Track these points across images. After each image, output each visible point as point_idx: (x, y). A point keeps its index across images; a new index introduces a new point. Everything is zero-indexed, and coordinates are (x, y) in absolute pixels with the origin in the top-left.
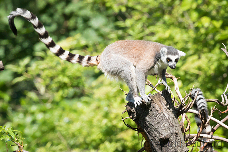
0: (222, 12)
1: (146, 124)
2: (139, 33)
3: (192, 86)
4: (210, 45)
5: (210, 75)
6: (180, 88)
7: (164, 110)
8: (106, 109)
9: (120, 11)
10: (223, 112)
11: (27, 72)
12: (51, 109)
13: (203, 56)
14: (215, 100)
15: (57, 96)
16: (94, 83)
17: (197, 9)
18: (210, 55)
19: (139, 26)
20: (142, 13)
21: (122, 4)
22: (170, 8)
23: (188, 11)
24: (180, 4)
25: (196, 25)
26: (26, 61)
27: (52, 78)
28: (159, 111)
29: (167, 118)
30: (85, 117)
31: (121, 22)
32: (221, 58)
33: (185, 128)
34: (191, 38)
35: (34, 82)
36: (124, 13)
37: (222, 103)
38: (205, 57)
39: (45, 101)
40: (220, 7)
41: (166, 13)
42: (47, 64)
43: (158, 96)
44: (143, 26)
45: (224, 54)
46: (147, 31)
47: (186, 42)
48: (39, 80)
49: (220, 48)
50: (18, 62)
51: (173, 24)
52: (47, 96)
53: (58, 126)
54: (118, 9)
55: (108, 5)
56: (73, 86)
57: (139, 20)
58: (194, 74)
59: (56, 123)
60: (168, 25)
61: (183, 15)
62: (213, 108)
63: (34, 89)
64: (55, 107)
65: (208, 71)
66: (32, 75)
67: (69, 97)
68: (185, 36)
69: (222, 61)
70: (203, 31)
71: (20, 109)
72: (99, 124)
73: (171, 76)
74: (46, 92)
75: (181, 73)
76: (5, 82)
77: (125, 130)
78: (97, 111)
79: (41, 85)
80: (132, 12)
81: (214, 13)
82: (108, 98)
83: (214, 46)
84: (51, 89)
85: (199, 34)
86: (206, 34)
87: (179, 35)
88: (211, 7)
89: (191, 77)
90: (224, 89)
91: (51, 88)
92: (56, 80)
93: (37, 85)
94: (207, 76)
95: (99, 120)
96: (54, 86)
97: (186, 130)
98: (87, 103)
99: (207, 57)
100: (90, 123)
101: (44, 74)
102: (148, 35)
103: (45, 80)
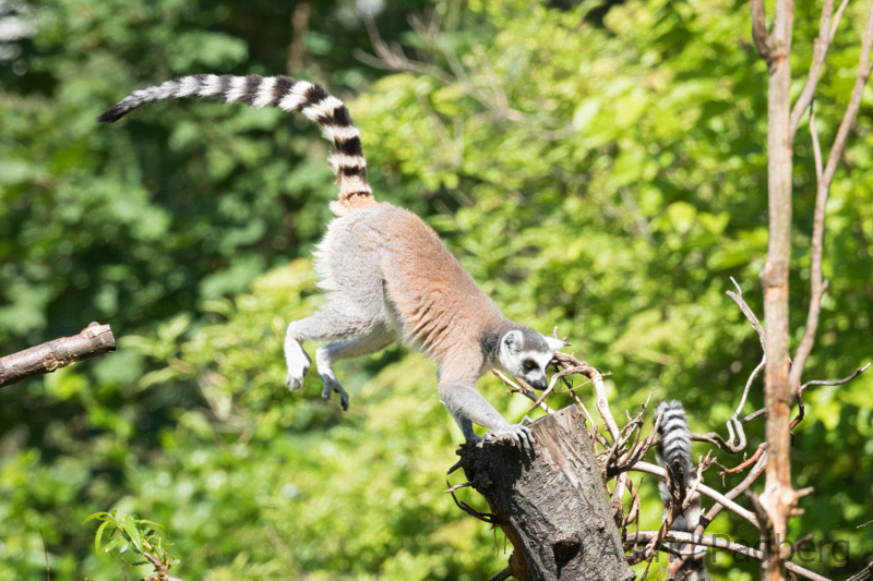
0: (728, 189)
1: (515, 503)
2: (494, 249)
3: (645, 396)
4: (693, 281)
5: (695, 367)
6: (612, 403)
7: (567, 465)
8: (400, 460)
9: (442, 186)
10: (733, 470)
11: (179, 355)
12: (248, 461)
13: (675, 313)
14: (709, 436)
15: (266, 424)
16: (369, 388)
17: (659, 182)
18: (694, 310)
19: (494, 228)
20: (504, 192)
21: (446, 167)
22: (580, 179)
23: (633, 185)
24: (610, 168)
25: (655, 225)
26: (179, 324)
27: (250, 374)
28: (553, 467)
29: (576, 485)
30: (341, 484)
31: (444, 216)
32: (724, 318)
33: (625, 516)
34: (640, 261)
35: (201, 384)
36: (453, 191)
37: (728, 444)
38: (680, 315)
39: (231, 438)
40: (723, 176)
41: (571, 191)
42: (237, 333)
43: (549, 423)
44: (506, 229)
45: (733, 306)
46: (518, 243)
47: (628, 274)
48: (214, 378)
49: (722, 292)
50: (156, 329)
51: (589, 222)
52: (237, 423)
53: (267, 507)
54: (437, 180)
55: (408, 169)
56: (310, 397)
57: (493, 212)
58: (649, 362)
59: (262, 501)
60: (576, 227)
61: (618, 199)
62: (703, 459)
63: (200, 404)
64: (258, 454)
65: (688, 355)
66: (194, 365)
67: (297, 426)
68: (624, 258)
69: (727, 327)
70: (674, 243)
71: (160, 461)
72: (382, 501)
73: (585, 368)
74: (233, 412)
75: (614, 359)
76: (119, 383)
77: (453, 519)
78: (376, 466)
79: (218, 393)
80: (476, 188)
81: (705, 192)
82: (409, 430)
83: (706, 284)
84: (247, 405)
85: (663, 251)
86: (685, 252)
87: (607, 255)
88: (696, 177)
89: (642, 372)
90: (735, 406)
91: (249, 401)
92: (262, 379)
93: (209, 393)
94: (684, 370)
95: (381, 493)
96: (256, 395)
97: (629, 520)
98: (348, 444)
99: (685, 317)
100: (357, 499)
101: (227, 362)
102: (519, 254)
103: (229, 379)
